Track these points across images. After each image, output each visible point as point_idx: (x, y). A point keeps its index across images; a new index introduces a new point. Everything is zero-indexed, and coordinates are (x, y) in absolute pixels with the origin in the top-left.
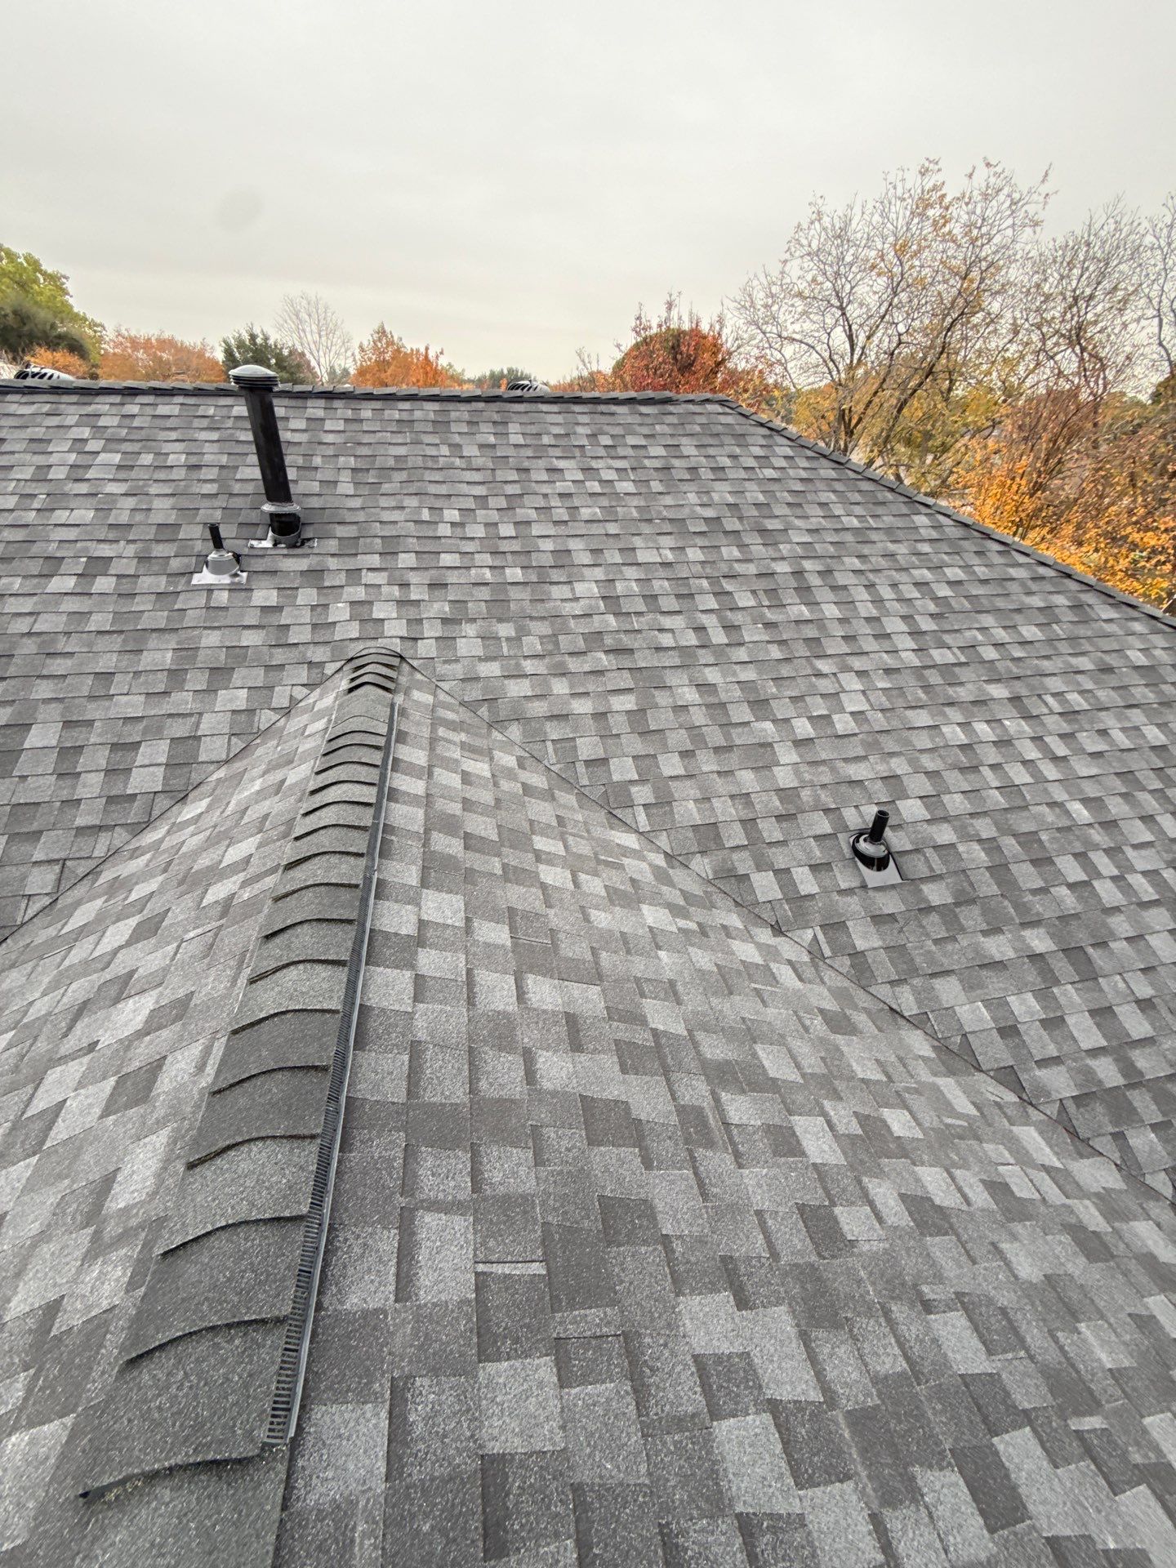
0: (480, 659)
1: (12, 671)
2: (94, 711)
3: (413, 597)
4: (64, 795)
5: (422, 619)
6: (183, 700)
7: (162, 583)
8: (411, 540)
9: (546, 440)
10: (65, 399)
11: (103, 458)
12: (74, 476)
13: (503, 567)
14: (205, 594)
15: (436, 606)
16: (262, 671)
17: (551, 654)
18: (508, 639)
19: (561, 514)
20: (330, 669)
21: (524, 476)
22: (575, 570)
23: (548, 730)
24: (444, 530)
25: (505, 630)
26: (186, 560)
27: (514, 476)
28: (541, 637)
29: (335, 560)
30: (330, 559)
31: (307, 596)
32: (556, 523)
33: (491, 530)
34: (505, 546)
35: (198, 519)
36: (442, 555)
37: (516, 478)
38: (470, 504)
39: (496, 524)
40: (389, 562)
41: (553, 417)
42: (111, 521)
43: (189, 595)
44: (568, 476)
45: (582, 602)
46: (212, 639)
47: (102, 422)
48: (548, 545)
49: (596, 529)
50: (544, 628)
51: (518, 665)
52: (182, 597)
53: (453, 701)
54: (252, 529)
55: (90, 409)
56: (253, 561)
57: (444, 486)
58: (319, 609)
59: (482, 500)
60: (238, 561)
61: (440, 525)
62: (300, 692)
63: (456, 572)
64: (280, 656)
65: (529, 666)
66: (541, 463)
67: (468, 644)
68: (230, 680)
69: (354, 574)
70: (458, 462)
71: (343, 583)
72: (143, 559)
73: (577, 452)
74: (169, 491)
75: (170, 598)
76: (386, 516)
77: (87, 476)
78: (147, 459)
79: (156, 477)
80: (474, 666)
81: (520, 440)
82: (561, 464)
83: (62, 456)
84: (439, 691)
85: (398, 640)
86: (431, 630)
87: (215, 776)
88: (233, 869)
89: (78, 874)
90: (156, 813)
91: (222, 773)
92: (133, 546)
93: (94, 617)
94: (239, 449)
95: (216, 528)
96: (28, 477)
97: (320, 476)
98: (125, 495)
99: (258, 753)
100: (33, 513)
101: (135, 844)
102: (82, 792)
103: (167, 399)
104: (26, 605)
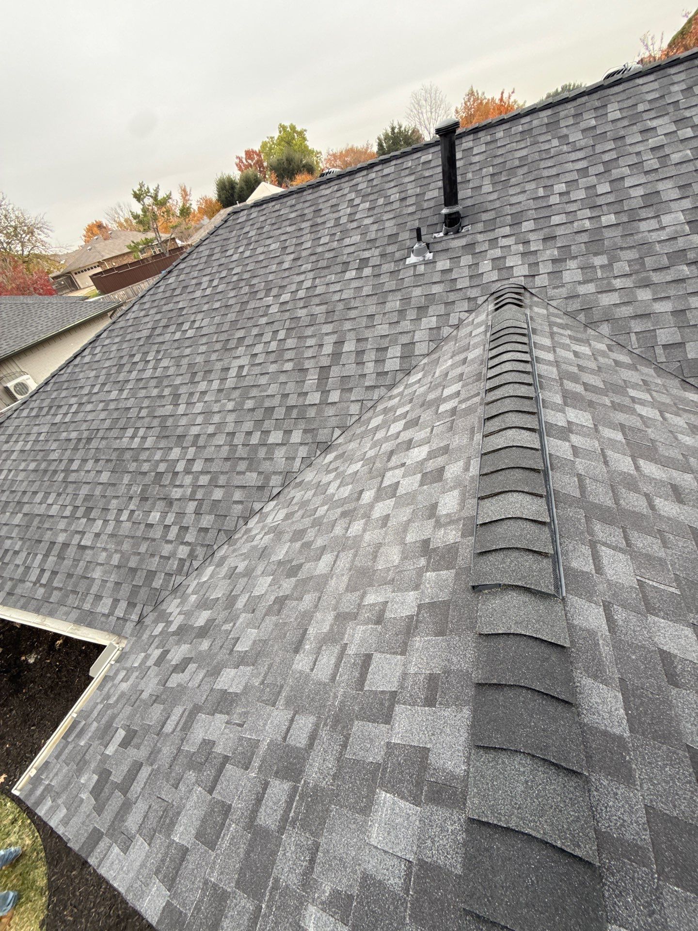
0: (580, 283)
1: (335, 318)
2: (368, 334)
3: (532, 249)
4: (360, 372)
5: (538, 263)
6: (406, 325)
7: (392, 267)
8: (530, 212)
9: (641, 108)
10: (343, 180)
11: (361, 207)
12: (351, 220)
13: (599, 216)
14: (412, 268)
15: (548, 252)
16: (443, 306)
17: (637, 272)
18: (601, 267)
19: (654, 164)
20: (480, 301)
21: (619, 143)
22: (663, 205)
23: (633, 326)
24: (555, 199)
25: (600, 261)
26: (402, 252)
27: (611, 145)
28: (629, 261)
29: (482, 235)
30: (479, 235)
31: (466, 260)
32: (647, 173)
33: (591, 191)
34: (600, 201)
35: (407, 228)
36: (553, 217)
37: (613, 146)
38: (574, 176)
39: (595, 186)
40: (516, 230)
41: (650, 87)
42: (368, 239)
43: (405, 270)
44: (660, 131)
45: (667, 230)
46: (417, 292)
47: (360, 187)
48: (640, 191)
49: (684, 169)
50: (632, 255)
51: (609, 283)
52: (402, 272)
53: (559, 312)
54: (434, 227)
55: (354, 182)
56: (435, 245)
57: (554, 169)
58: (473, 267)
59: (584, 172)
60: (428, 248)
61: (551, 197)
62: (464, 315)
63: (563, 227)
64: (452, 297)
65: (618, 283)
66: (635, 128)
67: (572, 273)
68: (427, 313)
69: (493, 242)
70: (565, 148)
71: (487, 248)
72: (383, 255)
73: (671, 109)
74: (392, 216)
75: (396, 273)
76: (514, 200)
77: (356, 218)
78: (381, 201)
79: (386, 210)
80: (575, 288)
81: (618, 115)
82: (654, 123)
83: (345, 210)
84: (549, 307)
85: (523, 278)
86: (544, 268)
87: (423, 362)
88: (450, 397)
89: (368, 407)
90: (397, 380)
91: (425, 361)
92: (378, 250)
93: (364, 288)
94: (425, 182)
95: (418, 230)
96: (332, 225)
97: (471, 185)
98: (373, 223)
99: (445, 348)
100: (336, 242)
101: (389, 394)
102: (366, 371)
103: (388, 164)
104: (338, 287)
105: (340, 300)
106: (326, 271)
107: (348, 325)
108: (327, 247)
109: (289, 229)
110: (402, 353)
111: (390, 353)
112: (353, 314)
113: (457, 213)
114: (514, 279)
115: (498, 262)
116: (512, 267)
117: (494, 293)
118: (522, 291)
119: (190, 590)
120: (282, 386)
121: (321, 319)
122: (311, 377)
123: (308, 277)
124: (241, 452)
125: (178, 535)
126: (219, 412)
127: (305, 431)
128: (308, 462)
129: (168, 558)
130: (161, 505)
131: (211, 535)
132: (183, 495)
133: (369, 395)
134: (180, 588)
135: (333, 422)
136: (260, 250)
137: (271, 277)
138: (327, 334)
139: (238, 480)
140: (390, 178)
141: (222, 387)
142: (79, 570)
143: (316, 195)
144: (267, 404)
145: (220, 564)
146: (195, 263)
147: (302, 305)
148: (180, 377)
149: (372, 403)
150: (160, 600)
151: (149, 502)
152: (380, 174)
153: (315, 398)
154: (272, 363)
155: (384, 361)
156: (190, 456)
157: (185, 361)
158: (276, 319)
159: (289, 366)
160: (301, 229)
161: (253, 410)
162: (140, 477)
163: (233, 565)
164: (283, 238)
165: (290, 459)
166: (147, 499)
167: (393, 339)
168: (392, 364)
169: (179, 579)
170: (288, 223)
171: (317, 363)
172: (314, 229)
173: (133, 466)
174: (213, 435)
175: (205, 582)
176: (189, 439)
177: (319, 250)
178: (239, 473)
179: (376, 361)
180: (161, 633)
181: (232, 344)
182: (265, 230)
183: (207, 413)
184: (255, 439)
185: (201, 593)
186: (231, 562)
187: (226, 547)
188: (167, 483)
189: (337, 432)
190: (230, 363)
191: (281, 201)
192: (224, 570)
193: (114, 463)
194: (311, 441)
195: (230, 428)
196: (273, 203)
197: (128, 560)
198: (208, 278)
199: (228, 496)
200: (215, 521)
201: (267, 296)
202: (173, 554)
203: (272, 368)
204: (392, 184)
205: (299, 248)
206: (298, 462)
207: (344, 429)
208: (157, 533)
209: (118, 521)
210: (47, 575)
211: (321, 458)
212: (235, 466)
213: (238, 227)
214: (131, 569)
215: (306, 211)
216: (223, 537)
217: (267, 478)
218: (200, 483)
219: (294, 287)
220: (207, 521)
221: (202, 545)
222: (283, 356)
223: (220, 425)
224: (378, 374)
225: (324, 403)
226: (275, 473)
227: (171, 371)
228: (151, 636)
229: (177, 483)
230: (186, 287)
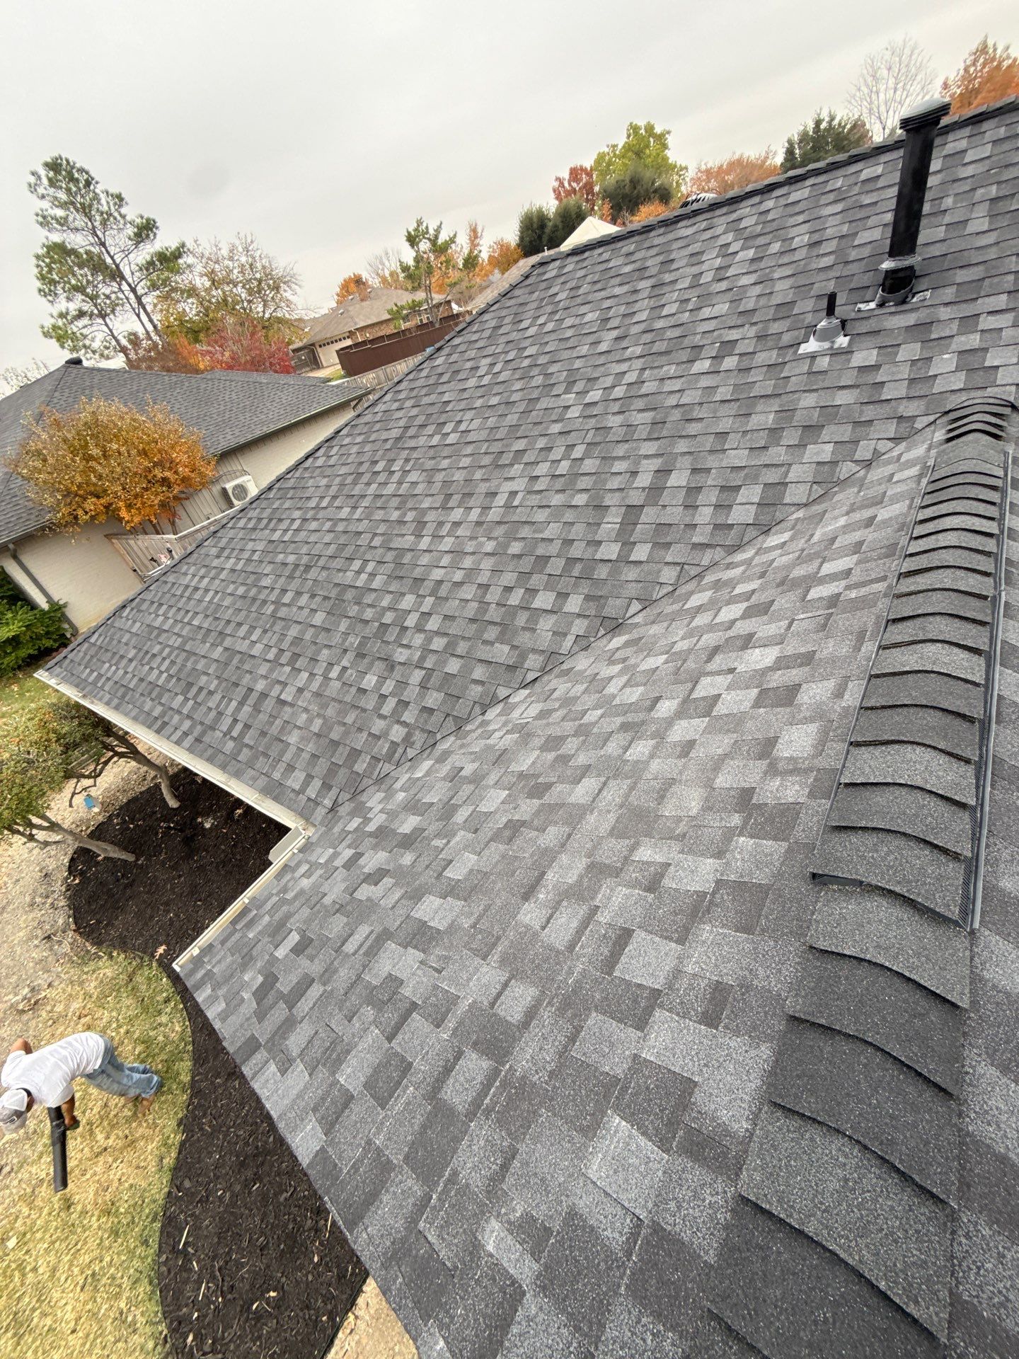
1: (665, 433)
2: (712, 461)
4: (687, 520)
6: (778, 454)
7: (772, 357)
10: (718, 212)
11: (741, 256)
12: (718, 277)
14: (808, 360)
16: (850, 427)
20: (920, 423)
26: (796, 333)
29: (949, 309)
30: (943, 309)
31: (909, 351)
35: (812, 293)
42: (741, 309)
43: (794, 364)
46: (809, 400)
47: (743, 224)
52: (787, 366)
54: (861, 293)
55: (734, 216)
56: (857, 324)
58: (919, 364)
60: (844, 326)
62: (883, 446)
64: (869, 412)
68: (819, 436)
69: (970, 322)
71: (954, 332)
72: (760, 337)
74: (790, 273)
75: (779, 368)
77: (729, 274)
78: (776, 247)
79: (780, 262)
83: (712, 260)
87: (795, 516)
88: (833, 577)
89: (690, 575)
90: (746, 539)
91: (800, 514)
92: (754, 328)
93: (720, 390)
94: (862, 214)
95: (832, 298)
96: (686, 285)
97: (948, 219)
98: (754, 284)
99: (836, 498)
100: (687, 314)
101: (729, 560)
102: (698, 520)
103: (799, 185)
104: (677, 385)
105: (677, 406)
106: (664, 359)
107: (682, 446)
108: (672, 321)
109: (617, 291)
110: (762, 498)
111: (742, 496)
112: (693, 428)
113: (911, 268)
114: (996, 389)
115: (970, 358)
116: (997, 367)
117: (950, 411)
118: (1007, 411)
119: (398, 785)
120: (567, 528)
121: (642, 432)
122: (610, 520)
123: (634, 367)
124: (493, 613)
125: (395, 711)
126: (473, 553)
127: (588, 598)
128: (584, 643)
129: (379, 738)
130: (379, 666)
131: (437, 718)
132: (408, 659)
133: (696, 557)
134: (387, 779)
135: (632, 590)
136: (568, 322)
137: (578, 363)
138: (647, 457)
139: (483, 652)
140: (797, 208)
141: (483, 519)
142: (274, 730)
143: (671, 236)
144: (540, 551)
145: (442, 759)
146: (475, 337)
147: (616, 410)
148: (430, 499)
149: (699, 570)
150: (360, 788)
151: (366, 661)
152: (783, 201)
153: (611, 551)
154: (558, 491)
155: (730, 506)
156: (425, 609)
157: (439, 477)
158: (574, 427)
159: (580, 499)
160: (636, 291)
161: (519, 556)
162: (359, 626)
163: (458, 764)
164: (607, 304)
165: (560, 634)
166: (363, 656)
167: (751, 474)
168: (742, 514)
169: (387, 768)
170: (618, 280)
171: (623, 499)
172: (657, 291)
173: (353, 610)
174: (459, 584)
175: (418, 779)
176: (428, 586)
177: (659, 324)
178: (485, 642)
179: (717, 506)
180: (356, 830)
181: (505, 460)
182: (581, 291)
183: (457, 553)
184: (515, 599)
185: (412, 792)
186: (455, 760)
187: (452, 738)
188: (392, 639)
189: (636, 606)
190: (499, 485)
191: (613, 246)
192: (445, 769)
193: (332, 602)
194: (593, 613)
195: (483, 578)
196: (600, 250)
197: (331, 729)
198: (488, 360)
199: (466, 671)
200: (444, 701)
201: (567, 391)
202: (385, 734)
203: (557, 499)
204: (801, 218)
205: (628, 321)
206: (569, 642)
207: (647, 603)
208: (370, 703)
209: (326, 678)
210: (239, 727)
211: (604, 641)
212: (481, 632)
213: (544, 285)
214: (332, 741)
215: (649, 263)
216: (450, 725)
217: (523, 656)
218: (433, 647)
219: (609, 381)
220: (433, 699)
221: (423, 730)
222: (575, 484)
223: (472, 572)
224: (717, 527)
225: (624, 560)
226: (534, 651)
227: (420, 489)
228: (343, 830)
229: (404, 642)
230: (458, 372)
